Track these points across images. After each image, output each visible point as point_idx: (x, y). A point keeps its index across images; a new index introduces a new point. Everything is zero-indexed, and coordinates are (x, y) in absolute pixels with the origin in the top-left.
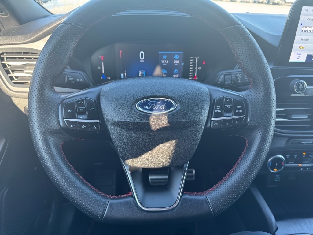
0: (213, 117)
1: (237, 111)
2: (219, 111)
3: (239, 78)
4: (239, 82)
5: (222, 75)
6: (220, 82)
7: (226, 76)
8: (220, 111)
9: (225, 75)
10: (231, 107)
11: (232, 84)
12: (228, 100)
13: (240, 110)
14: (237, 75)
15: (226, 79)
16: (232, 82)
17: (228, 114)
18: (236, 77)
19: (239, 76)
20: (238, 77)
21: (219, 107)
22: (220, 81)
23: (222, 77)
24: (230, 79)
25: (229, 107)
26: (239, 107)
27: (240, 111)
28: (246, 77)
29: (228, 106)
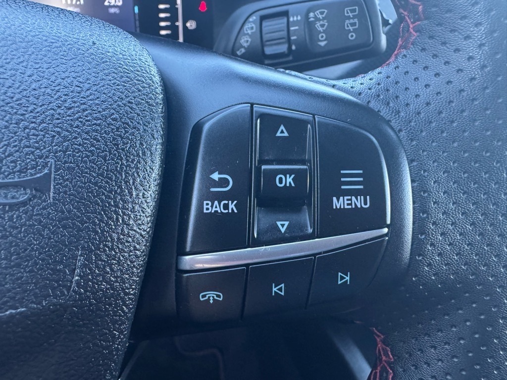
0: (188, 249)
1: (339, 203)
2: (226, 207)
3: (321, 29)
4: (323, 44)
5: (253, 18)
6: (243, 50)
7: (265, 24)
8: (232, 206)
9: (263, 18)
10: (299, 176)
11: (291, 58)
12: (282, 132)
13: (356, 193)
14: (311, 15)
15: (266, 37)
16: (294, 47)
17: (283, 226)
18: (309, 25)
19: (319, 20)
20: (314, 23)
21: (223, 182)
22: (245, 45)
23: (251, 27)
24: (284, 34)
25: (290, 180)
26: (352, 177)
27: (359, 202)
28: (347, 22)
29: (285, 172)
